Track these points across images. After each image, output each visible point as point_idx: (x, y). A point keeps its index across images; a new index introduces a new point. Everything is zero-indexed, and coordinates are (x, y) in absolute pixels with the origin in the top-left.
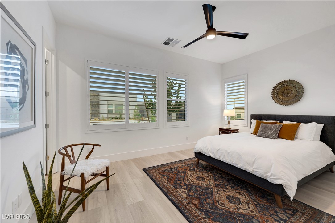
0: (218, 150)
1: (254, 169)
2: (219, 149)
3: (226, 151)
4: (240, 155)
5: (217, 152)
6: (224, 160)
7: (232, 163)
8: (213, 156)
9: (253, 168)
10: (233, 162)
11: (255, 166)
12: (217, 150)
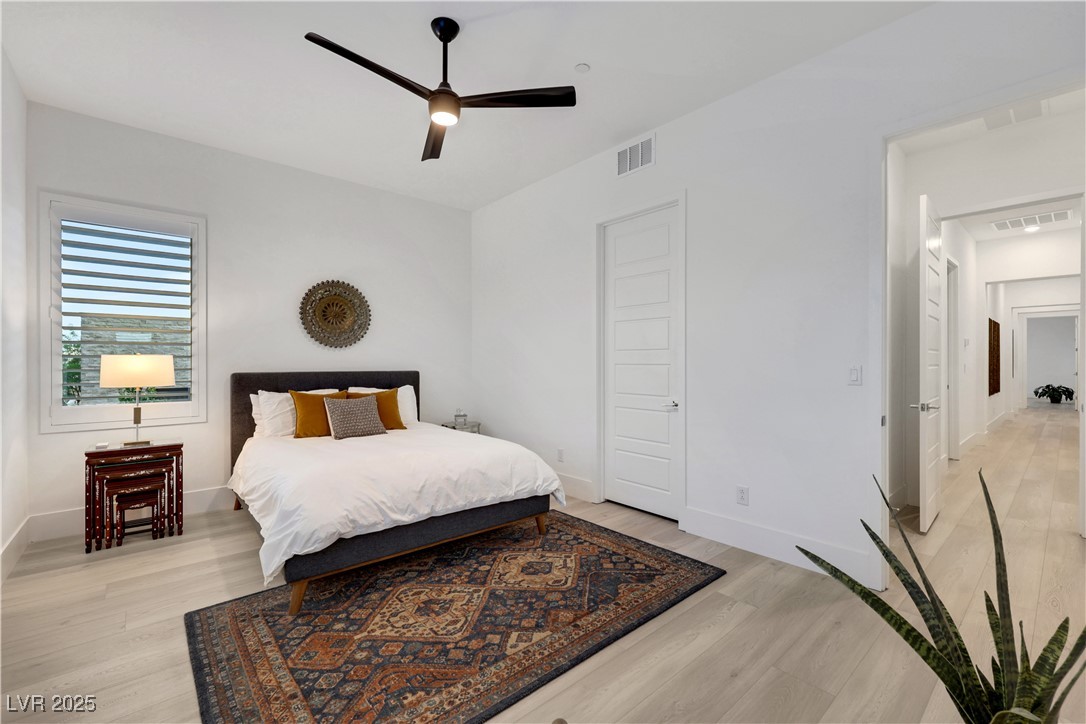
0: (420, 492)
1: (517, 486)
2: (423, 487)
3: (448, 479)
4: (483, 474)
5: (418, 498)
6: (448, 509)
7: (472, 503)
8: (407, 519)
9: (514, 486)
10: (474, 500)
11: (515, 482)
12: (418, 489)
